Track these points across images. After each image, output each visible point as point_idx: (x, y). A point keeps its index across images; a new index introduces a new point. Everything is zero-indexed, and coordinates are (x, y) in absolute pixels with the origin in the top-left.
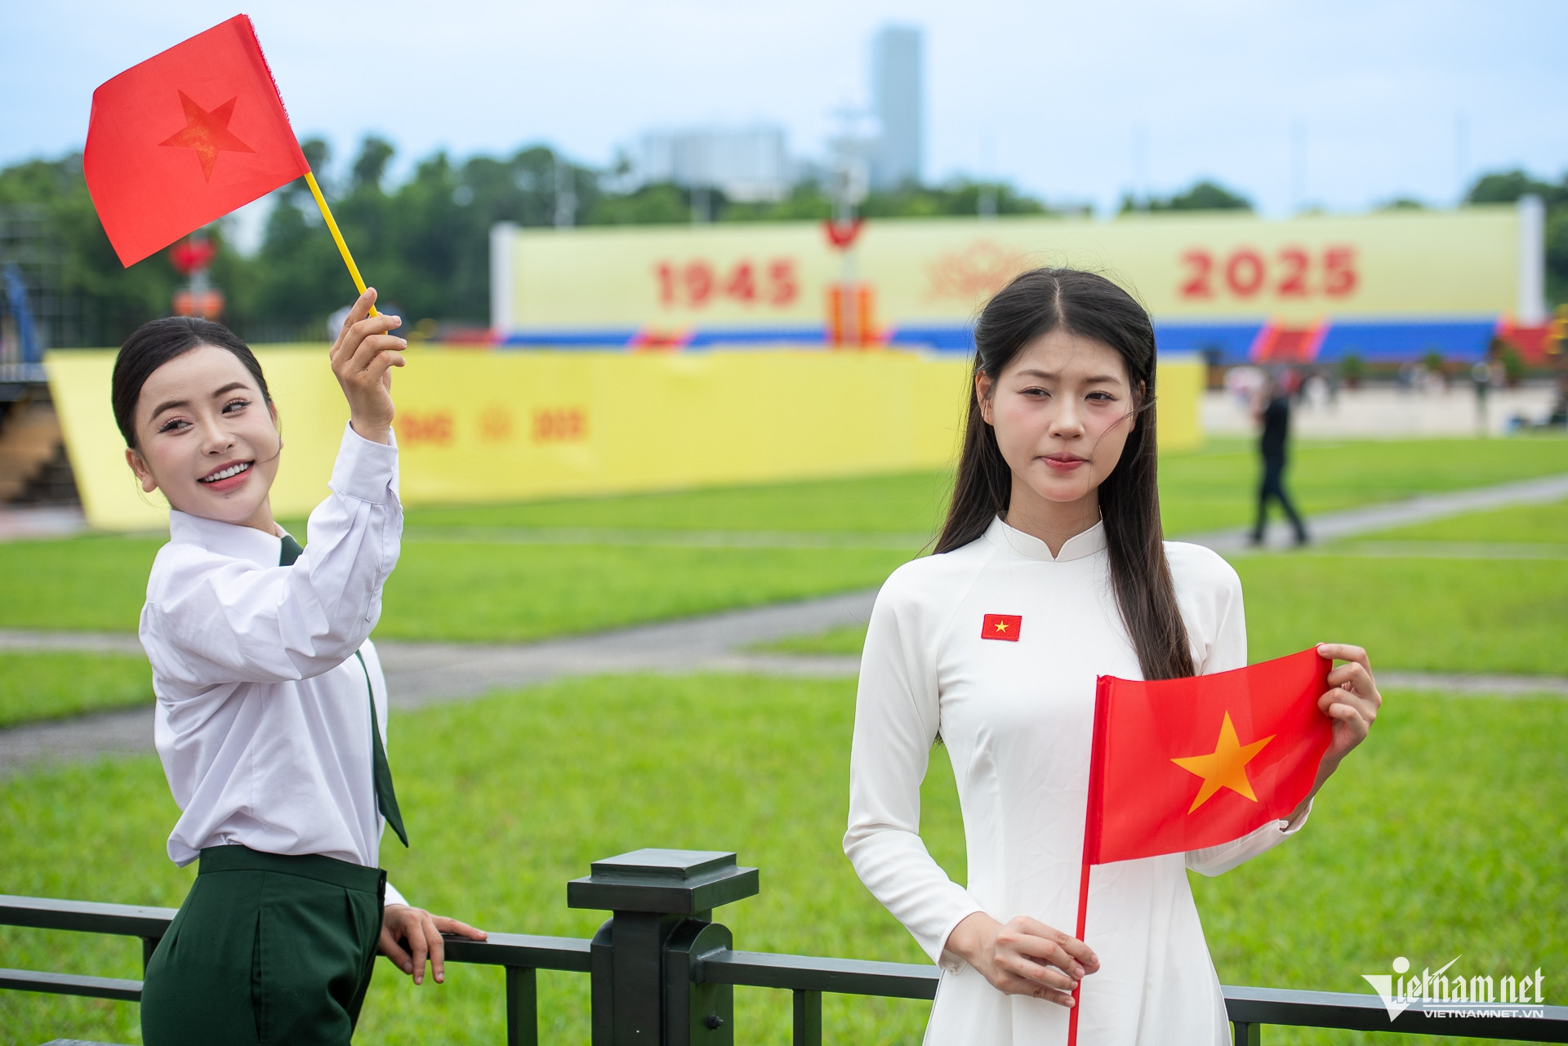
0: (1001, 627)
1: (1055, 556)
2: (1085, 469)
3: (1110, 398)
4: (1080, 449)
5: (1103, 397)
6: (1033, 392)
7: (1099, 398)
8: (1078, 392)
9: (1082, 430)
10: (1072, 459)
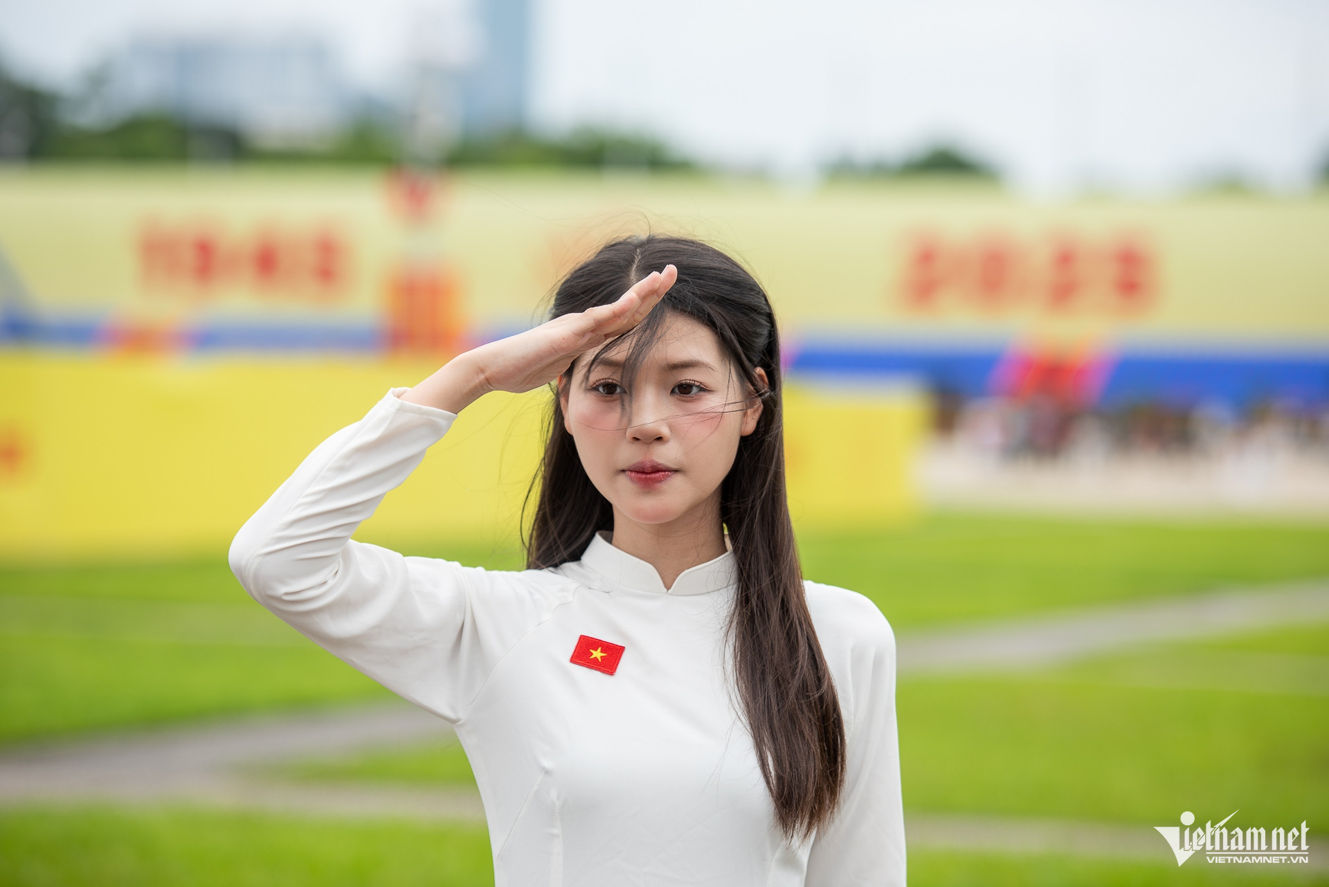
0: (597, 654)
1: (668, 587)
2: (677, 481)
3: (704, 389)
4: (666, 454)
5: (695, 390)
6: (609, 389)
7: (689, 392)
8: (661, 385)
9: (665, 431)
10: (657, 469)
